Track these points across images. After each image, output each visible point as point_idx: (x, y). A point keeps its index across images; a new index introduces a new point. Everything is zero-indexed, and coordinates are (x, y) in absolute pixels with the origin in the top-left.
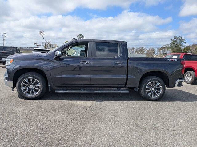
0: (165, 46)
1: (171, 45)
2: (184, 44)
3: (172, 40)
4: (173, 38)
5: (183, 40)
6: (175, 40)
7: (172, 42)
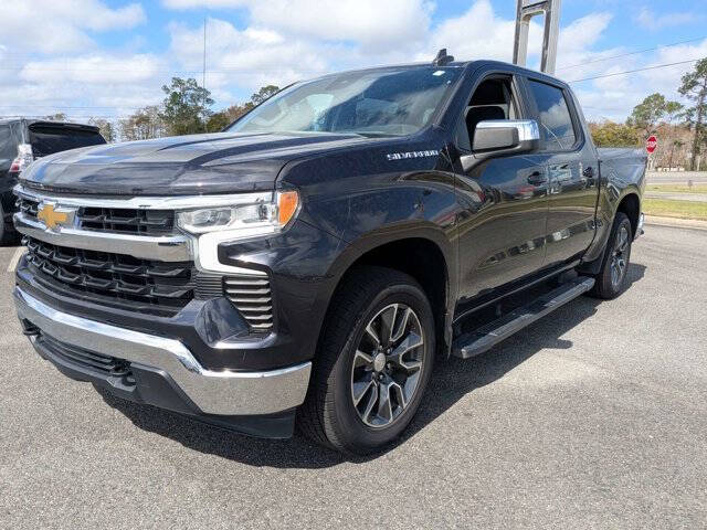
0: (145, 114)
1: (170, 109)
2: (207, 107)
3: (165, 88)
4: (169, 85)
5: (203, 94)
6: (178, 90)
7: (168, 96)
